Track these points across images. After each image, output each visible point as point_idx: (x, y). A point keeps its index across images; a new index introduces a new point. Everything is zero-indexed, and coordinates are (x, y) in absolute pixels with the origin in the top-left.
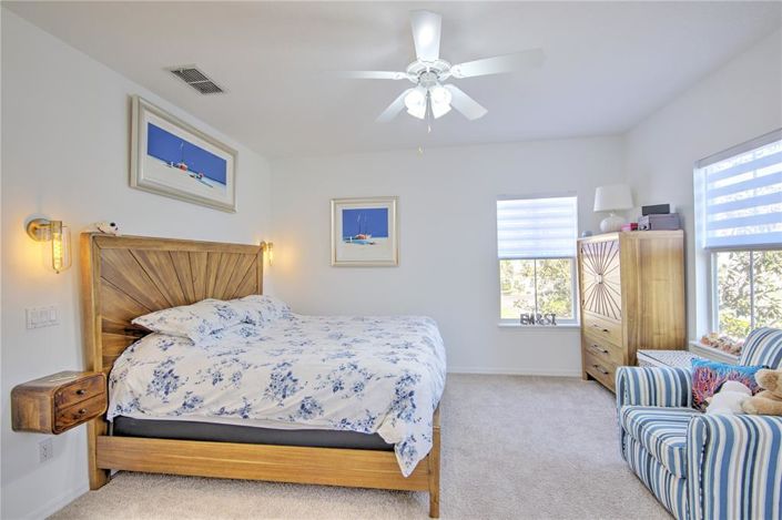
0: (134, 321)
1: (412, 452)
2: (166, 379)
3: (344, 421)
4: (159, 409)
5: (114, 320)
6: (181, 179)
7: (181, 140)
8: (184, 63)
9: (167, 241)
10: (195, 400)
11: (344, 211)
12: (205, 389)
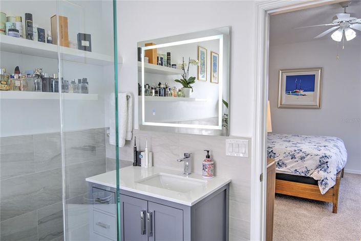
1: (326, 184)
3: (296, 170)
11: (287, 77)
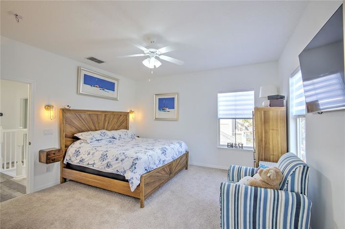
0: (75, 135)
2: (77, 153)
3: (117, 171)
4: (75, 162)
5: (69, 134)
6: (96, 90)
7: (96, 78)
8: (90, 56)
9: (88, 111)
10: (83, 160)
11: (159, 99)
12: (85, 157)
